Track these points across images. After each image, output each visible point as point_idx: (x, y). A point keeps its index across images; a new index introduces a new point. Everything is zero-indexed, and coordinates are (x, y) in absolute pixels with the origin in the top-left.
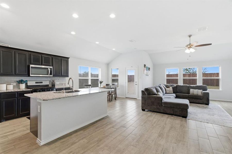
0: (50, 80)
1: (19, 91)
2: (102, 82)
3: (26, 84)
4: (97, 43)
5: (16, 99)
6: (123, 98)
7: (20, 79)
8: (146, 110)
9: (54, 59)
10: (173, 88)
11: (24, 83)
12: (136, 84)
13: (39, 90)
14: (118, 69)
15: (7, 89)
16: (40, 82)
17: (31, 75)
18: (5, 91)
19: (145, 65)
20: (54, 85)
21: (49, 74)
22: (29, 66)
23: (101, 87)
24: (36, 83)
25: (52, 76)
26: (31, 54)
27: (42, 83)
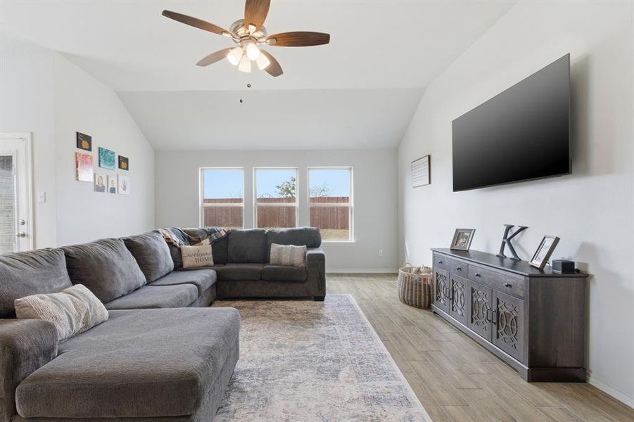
10: (214, 244)
12: (23, 235)
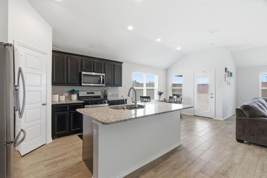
0: (102, 90)
1: (71, 103)
2: (162, 93)
3: (78, 94)
4: (158, 40)
5: (68, 112)
6: (191, 116)
7: (72, 89)
8: (245, 141)
9: (106, 65)
11: (76, 93)
12: (212, 97)
13: (91, 102)
14: (181, 76)
15: (60, 100)
16: (91, 92)
17: (83, 84)
18: (58, 103)
19: (227, 68)
20: (106, 96)
21: (101, 83)
22: (81, 73)
23: (161, 100)
24: (88, 93)
25: (104, 85)
26: (83, 60)
27: (93, 93)
